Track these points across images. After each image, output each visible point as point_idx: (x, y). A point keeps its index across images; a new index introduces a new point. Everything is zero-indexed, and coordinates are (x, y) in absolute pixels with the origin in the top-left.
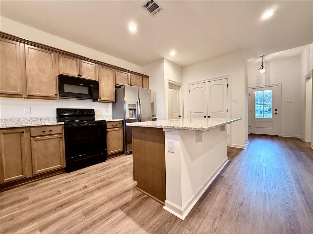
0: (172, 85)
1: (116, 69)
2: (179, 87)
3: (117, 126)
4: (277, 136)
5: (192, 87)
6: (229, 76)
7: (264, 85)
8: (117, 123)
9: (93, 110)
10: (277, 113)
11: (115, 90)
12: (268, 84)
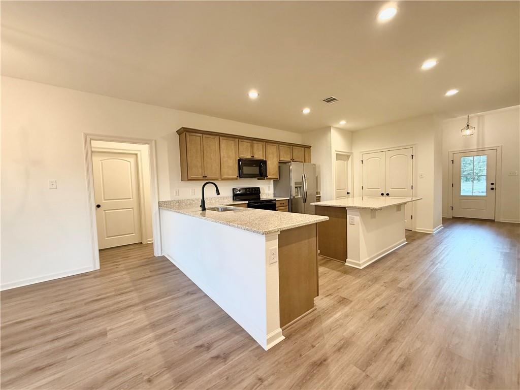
0: (339, 157)
1: (279, 144)
2: (348, 157)
3: (284, 205)
4: (493, 221)
5: (365, 158)
6: (415, 144)
7: (476, 148)
8: (284, 202)
9: (259, 188)
10: (494, 188)
11: (279, 167)
12: (481, 147)
